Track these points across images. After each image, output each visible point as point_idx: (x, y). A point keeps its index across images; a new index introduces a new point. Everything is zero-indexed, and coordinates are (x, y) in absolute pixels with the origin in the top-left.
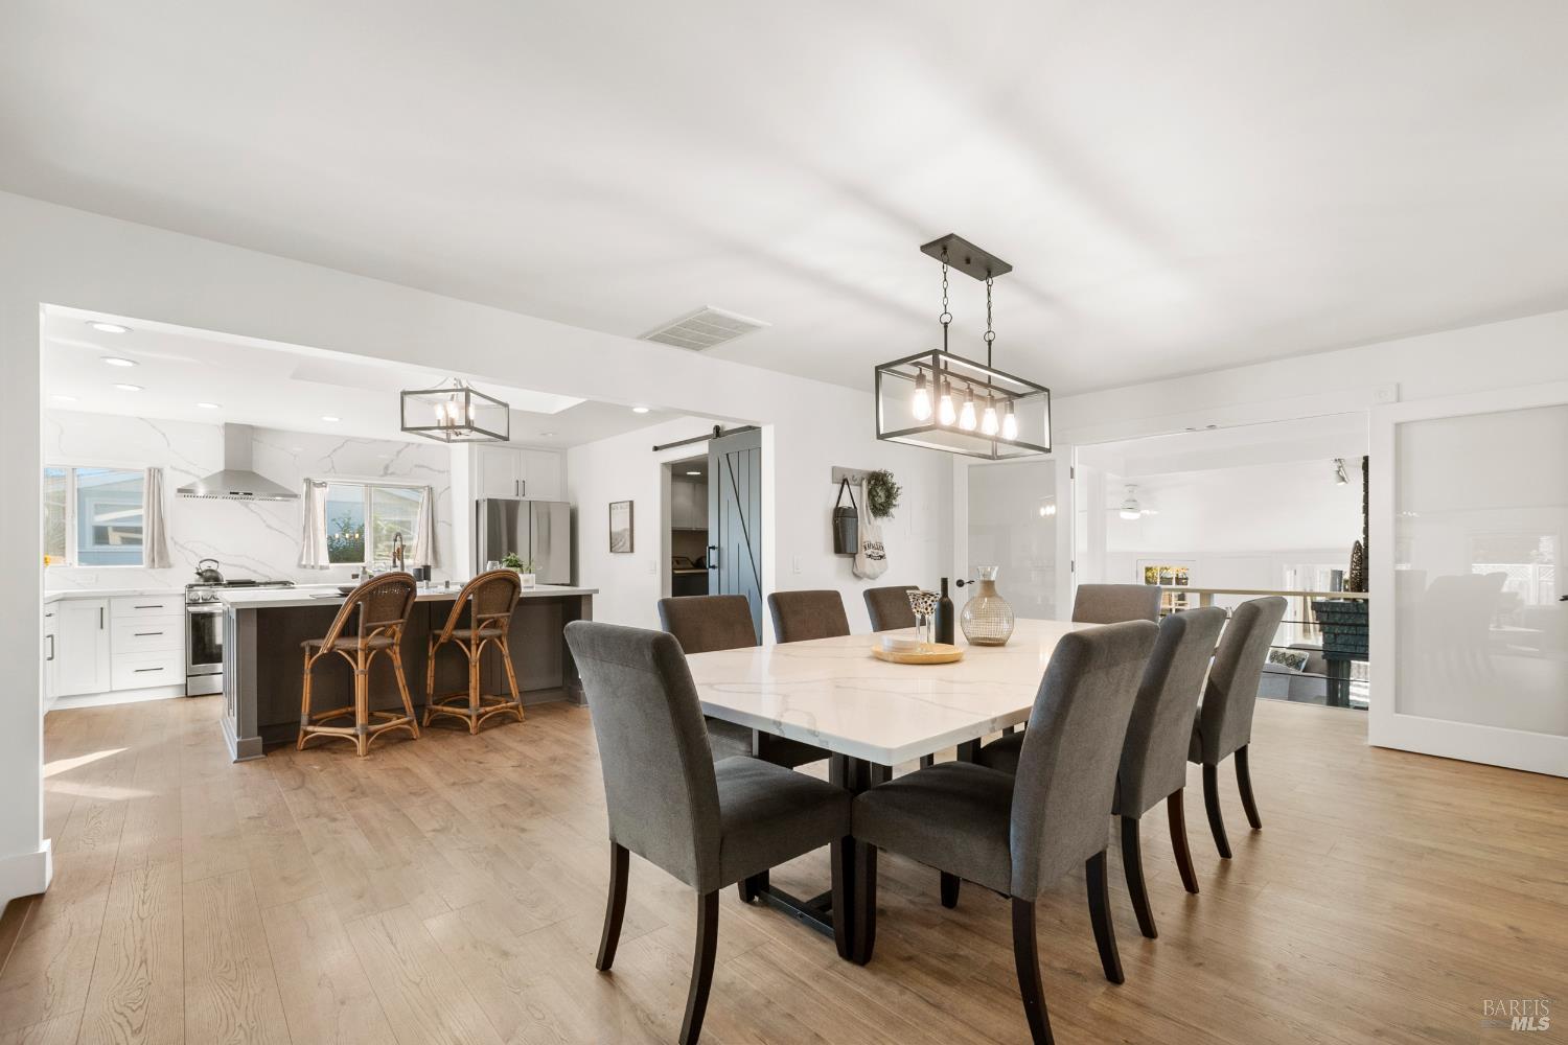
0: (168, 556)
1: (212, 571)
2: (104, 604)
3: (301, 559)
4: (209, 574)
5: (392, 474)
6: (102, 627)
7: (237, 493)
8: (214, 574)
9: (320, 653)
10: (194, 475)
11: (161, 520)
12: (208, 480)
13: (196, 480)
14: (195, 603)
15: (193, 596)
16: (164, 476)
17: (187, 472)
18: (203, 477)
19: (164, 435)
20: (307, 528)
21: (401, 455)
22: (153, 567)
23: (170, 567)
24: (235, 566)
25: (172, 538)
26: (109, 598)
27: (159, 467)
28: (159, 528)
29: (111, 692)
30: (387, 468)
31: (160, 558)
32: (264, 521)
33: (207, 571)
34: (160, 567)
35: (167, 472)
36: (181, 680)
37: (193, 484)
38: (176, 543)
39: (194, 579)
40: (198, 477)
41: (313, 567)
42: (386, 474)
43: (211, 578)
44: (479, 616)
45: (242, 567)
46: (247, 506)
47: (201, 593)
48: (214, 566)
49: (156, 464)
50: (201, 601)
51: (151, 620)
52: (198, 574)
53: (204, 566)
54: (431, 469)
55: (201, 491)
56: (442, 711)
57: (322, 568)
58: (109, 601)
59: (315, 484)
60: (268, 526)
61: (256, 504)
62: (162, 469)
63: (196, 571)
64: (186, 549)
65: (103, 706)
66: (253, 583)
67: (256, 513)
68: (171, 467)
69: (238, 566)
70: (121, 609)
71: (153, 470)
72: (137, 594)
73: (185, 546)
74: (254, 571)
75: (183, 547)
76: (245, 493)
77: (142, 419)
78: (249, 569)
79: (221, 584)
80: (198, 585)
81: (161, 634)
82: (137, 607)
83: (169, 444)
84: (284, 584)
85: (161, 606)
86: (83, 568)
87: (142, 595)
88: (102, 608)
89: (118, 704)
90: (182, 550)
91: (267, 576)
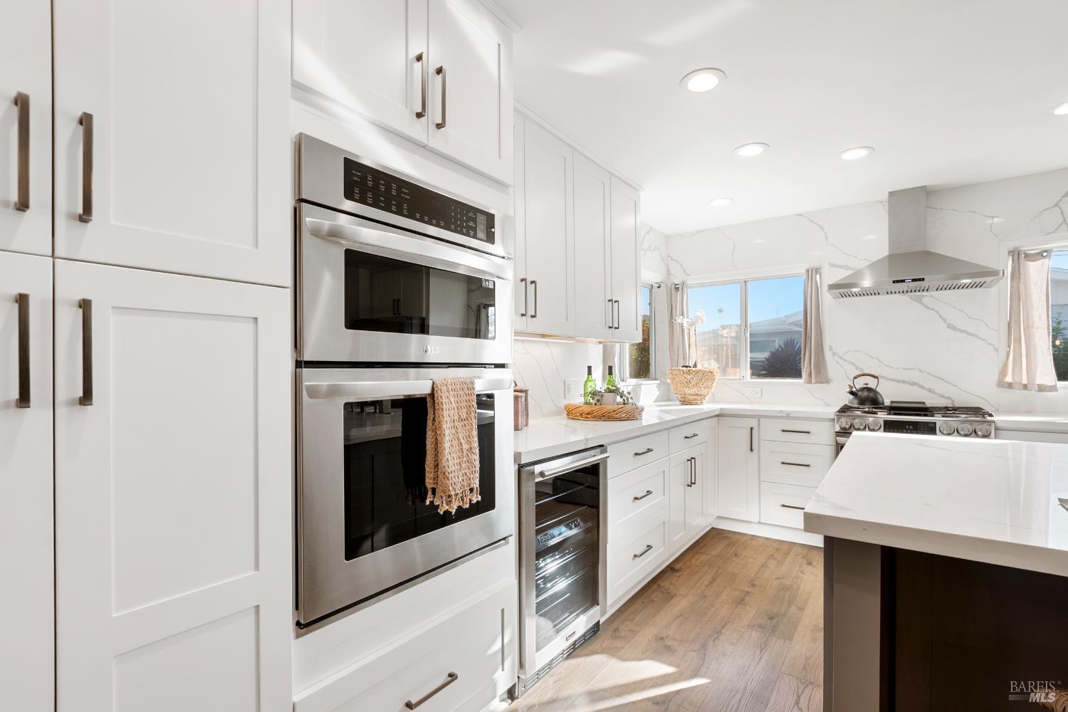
0: (826, 369)
1: (869, 390)
2: (754, 423)
3: (1003, 372)
4: (866, 393)
6: (752, 450)
7: (903, 281)
8: (872, 395)
10: (853, 270)
11: (819, 327)
12: (874, 266)
14: (846, 432)
15: (846, 421)
16: (822, 273)
17: (846, 267)
19: (821, 227)
22: (810, 382)
23: (828, 382)
24: (904, 382)
25: (831, 348)
26: (759, 417)
27: (817, 265)
28: (816, 333)
29: (760, 523)
31: (818, 371)
32: (944, 320)
33: (863, 389)
34: (817, 382)
35: (826, 270)
38: (834, 354)
39: (847, 399)
41: (1024, 386)
43: (867, 399)
45: (913, 384)
46: (919, 301)
47: (854, 419)
48: (872, 383)
49: (814, 264)
51: (796, 449)
52: (852, 393)
53: (860, 384)
58: (759, 420)
60: (951, 327)
61: (935, 298)
62: (820, 268)
63: (848, 390)
64: (845, 360)
65: (753, 537)
66: (924, 410)
67: (933, 309)
68: (829, 264)
69: (909, 383)
70: (769, 432)
71: (810, 270)
72: (784, 415)
73: (844, 357)
74: (930, 390)
75: (840, 357)
76: (914, 280)
77: (800, 215)
78: (923, 387)
79: (880, 408)
80: (852, 407)
81: (808, 466)
82: (783, 431)
83: (826, 237)
84: (977, 411)
85: (808, 432)
86: (752, 380)
87: (788, 416)
88: (752, 429)
89: (767, 539)
90: (839, 360)
91: (949, 398)
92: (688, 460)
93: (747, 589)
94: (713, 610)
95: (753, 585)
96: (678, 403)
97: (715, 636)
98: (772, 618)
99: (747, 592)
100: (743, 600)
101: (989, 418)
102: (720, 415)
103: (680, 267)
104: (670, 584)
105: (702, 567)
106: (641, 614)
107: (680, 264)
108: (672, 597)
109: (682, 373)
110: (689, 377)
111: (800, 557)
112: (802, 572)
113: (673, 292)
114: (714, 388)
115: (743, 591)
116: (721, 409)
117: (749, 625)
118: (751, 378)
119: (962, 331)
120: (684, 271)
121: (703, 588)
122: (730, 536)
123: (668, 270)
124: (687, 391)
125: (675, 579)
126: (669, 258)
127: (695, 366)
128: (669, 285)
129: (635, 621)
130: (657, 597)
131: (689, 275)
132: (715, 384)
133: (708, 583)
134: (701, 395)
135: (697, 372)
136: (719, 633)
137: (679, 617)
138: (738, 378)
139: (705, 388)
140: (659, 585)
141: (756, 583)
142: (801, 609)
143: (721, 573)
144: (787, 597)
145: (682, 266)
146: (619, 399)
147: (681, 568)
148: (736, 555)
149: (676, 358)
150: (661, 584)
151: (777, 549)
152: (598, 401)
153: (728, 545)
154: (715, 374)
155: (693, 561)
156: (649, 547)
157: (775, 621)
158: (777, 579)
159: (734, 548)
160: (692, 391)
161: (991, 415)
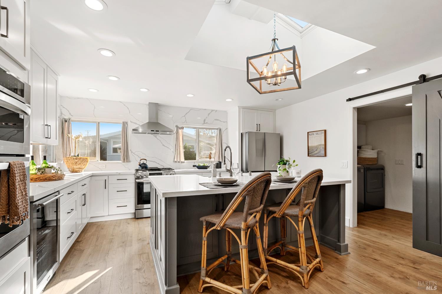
0: (129, 157)
1: (144, 164)
2: (106, 178)
3: (174, 159)
4: (143, 165)
5: (207, 123)
6: (105, 188)
7: (153, 131)
8: (145, 165)
9: (214, 228)
10: (138, 125)
11: (127, 143)
12: (143, 126)
13: (138, 126)
14: (138, 178)
15: (138, 175)
16: (128, 124)
17: (136, 124)
18: (141, 125)
19: (128, 108)
20: (177, 146)
21: (210, 115)
22: (124, 162)
23: (130, 162)
24: (152, 161)
25: (131, 150)
26: (108, 175)
27: (126, 121)
28: (126, 145)
29: (108, 215)
30: (205, 120)
31: (126, 158)
32: (162, 143)
33: (143, 164)
34: (126, 162)
35: (129, 123)
36: (133, 211)
37: (138, 127)
38: (132, 152)
39: (138, 167)
40: (140, 125)
41: (179, 162)
42: (204, 123)
43: (144, 167)
44: (305, 202)
45: (154, 162)
46: (156, 137)
47: (140, 173)
48: (145, 162)
50: (140, 177)
51: (122, 185)
52: (140, 165)
53: (142, 162)
54: (220, 121)
55: (140, 130)
56: (276, 262)
57: (182, 162)
58: (108, 177)
59: (179, 128)
60: (163, 145)
61: (160, 136)
62: (127, 122)
63: (139, 164)
64: (135, 154)
65: (106, 221)
66: (159, 169)
67: (159, 140)
68: (130, 121)
69: (153, 162)
70: (112, 180)
71: (124, 123)
72: (118, 174)
73: (135, 153)
74: (158, 164)
75: (134, 153)
76: (156, 131)
77: (121, 102)
78: (156, 163)
79: (147, 169)
80: (139, 170)
81: (126, 191)
82: (118, 180)
83: (130, 112)
84: (169, 169)
85: (126, 179)
86: (101, 162)
87: (120, 174)
88: (106, 180)
89: (111, 221)
90: (134, 155)
91: (163, 166)
92: (83, 195)
93: (111, 238)
94: (102, 248)
95: (113, 236)
96: (69, 172)
97: (107, 255)
98: (123, 243)
99: (112, 239)
100: (111, 241)
101: (173, 170)
102: (92, 176)
103: (68, 112)
104: (80, 247)
105: (91, 237)
106: (72, 261)
107: (68, 110)
108: (83, 251)
109: (73, 159)
110: (76, 161)
111: (125, 223)
112: (127, 227)
113: (64, 122)
114: (87, 165)
115: (110, 239)
116: (93, 173)
117: (117, 248)
118: (100, 161)
119: (166, 147)
120: (70, 114)
121: (95, 243)
122: (97, 223)
123: (61, 112)
124: (75, 167)
125: (81, 245)
126: (62, 106)
127: (78, 156)
128: (62, 119)
129: (71, 265)
130: (76, 253)
131: (72, 116)
132: (88, 163)
133: (95, 241)
134: (82, 168)
135: (80, 158)
136: (108, 253)
137: (90, 255)
138: (95, 161)
139: (83, 165)
140: (75, 249)
141: (114, 235)
142: (131, 237)
143: (99, 236)
144: (126, 235)
145: (69, 112)
146: (53, 171)
147: (81, 240)
148: (102, 229)
149: (65, 152)
150: (76, 248)
151: (116, 223)
152: (42, 172)
153: (97, 227)
154: (88, 159)
155: (86, 236)
156: (73, 233)
157: (125, 243)
158: (120, 231)
159: (100, 227)
160: (78, 167)
161: (174, 170)
